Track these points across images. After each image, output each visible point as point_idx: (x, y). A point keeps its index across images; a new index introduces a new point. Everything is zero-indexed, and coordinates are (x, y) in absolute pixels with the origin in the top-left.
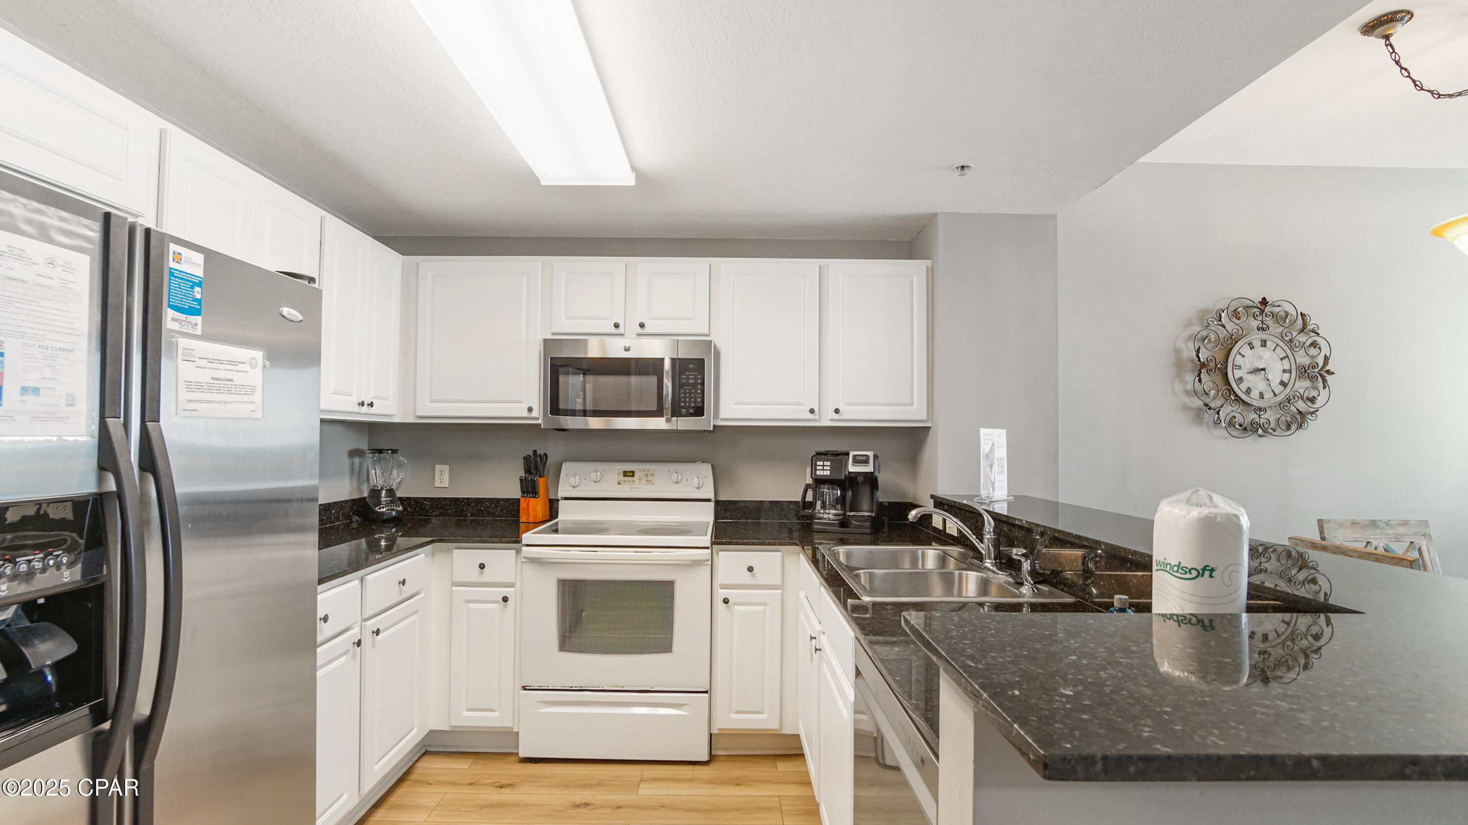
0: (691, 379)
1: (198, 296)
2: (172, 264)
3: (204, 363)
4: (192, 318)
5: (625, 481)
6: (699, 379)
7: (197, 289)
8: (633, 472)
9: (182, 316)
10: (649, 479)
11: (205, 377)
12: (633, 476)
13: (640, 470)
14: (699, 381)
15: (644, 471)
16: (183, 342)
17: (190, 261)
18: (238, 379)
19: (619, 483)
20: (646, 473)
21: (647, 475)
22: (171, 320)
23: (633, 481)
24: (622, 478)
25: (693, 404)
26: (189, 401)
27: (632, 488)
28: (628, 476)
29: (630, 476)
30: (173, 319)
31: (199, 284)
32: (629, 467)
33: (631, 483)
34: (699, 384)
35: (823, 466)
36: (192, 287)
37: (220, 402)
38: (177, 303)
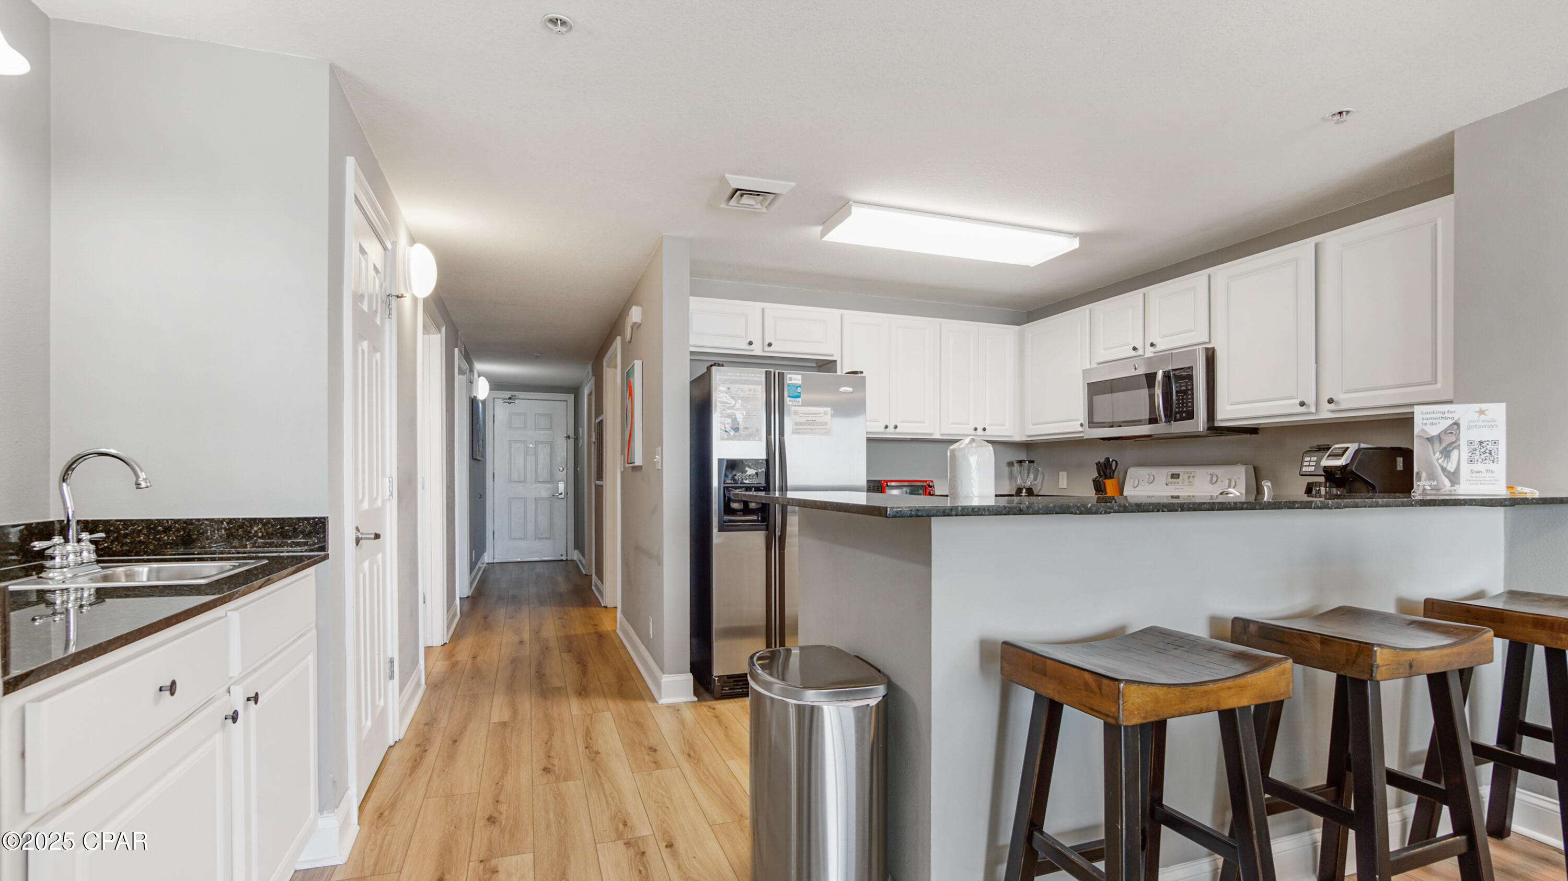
0: (1183, 386)
1: (799, 391)
2: (788, 382)
3: (802, 415)
4: (797, 399)
5: (1171, 483)
6: (1189, 385)
7: (799, 388)
8: (1179, 474)
9: (793, 399)
10: (1190, 480)
11: (803, 420)
12: (1178, 478)
13: (1184, 473)
14: (1189, 387)
15: (1187, 473)
16: (793, 409)
17: (796, 379)
18: (818, 420)
19: (1167, 485)
20: (1189, 475)
21: (1189, 477)
22: (788, 401)
23: (1178, 483)
24: (1170, 480)
25: (1185, 409)
26: (796, 429)
27: (1176, 489)
28: (1175, 478)
29: (1176, 478)
30: (790, 401)
31: (800, 387)
32: (1176, 470)
33: (1176, 484)
34: (1189, 390)
35: (1310, 461)
36: (797, 388)
37: (810, 429)
38: (791, 395)
